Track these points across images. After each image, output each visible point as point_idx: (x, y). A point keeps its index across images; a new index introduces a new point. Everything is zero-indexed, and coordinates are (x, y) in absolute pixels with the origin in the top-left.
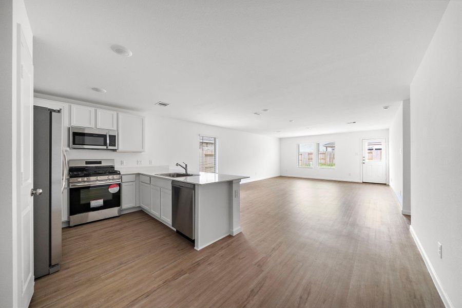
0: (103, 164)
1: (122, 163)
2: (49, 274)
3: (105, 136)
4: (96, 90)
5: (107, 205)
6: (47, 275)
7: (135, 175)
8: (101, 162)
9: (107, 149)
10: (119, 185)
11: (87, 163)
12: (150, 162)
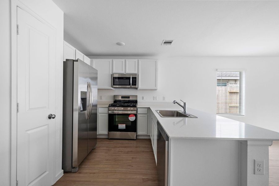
0: (131, 99)
1: (143, 98)
2: (71, 172)
3: (129, 78)
4: (118, 44)
5: (127, 129)
6: (70, 172)
7: (147, 109)
8: (129, 97)
9: (131, 88)
10: (136, 115)
11: (122, 97)
12: (164, 98)
